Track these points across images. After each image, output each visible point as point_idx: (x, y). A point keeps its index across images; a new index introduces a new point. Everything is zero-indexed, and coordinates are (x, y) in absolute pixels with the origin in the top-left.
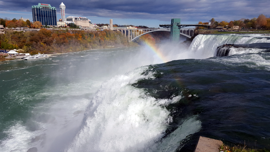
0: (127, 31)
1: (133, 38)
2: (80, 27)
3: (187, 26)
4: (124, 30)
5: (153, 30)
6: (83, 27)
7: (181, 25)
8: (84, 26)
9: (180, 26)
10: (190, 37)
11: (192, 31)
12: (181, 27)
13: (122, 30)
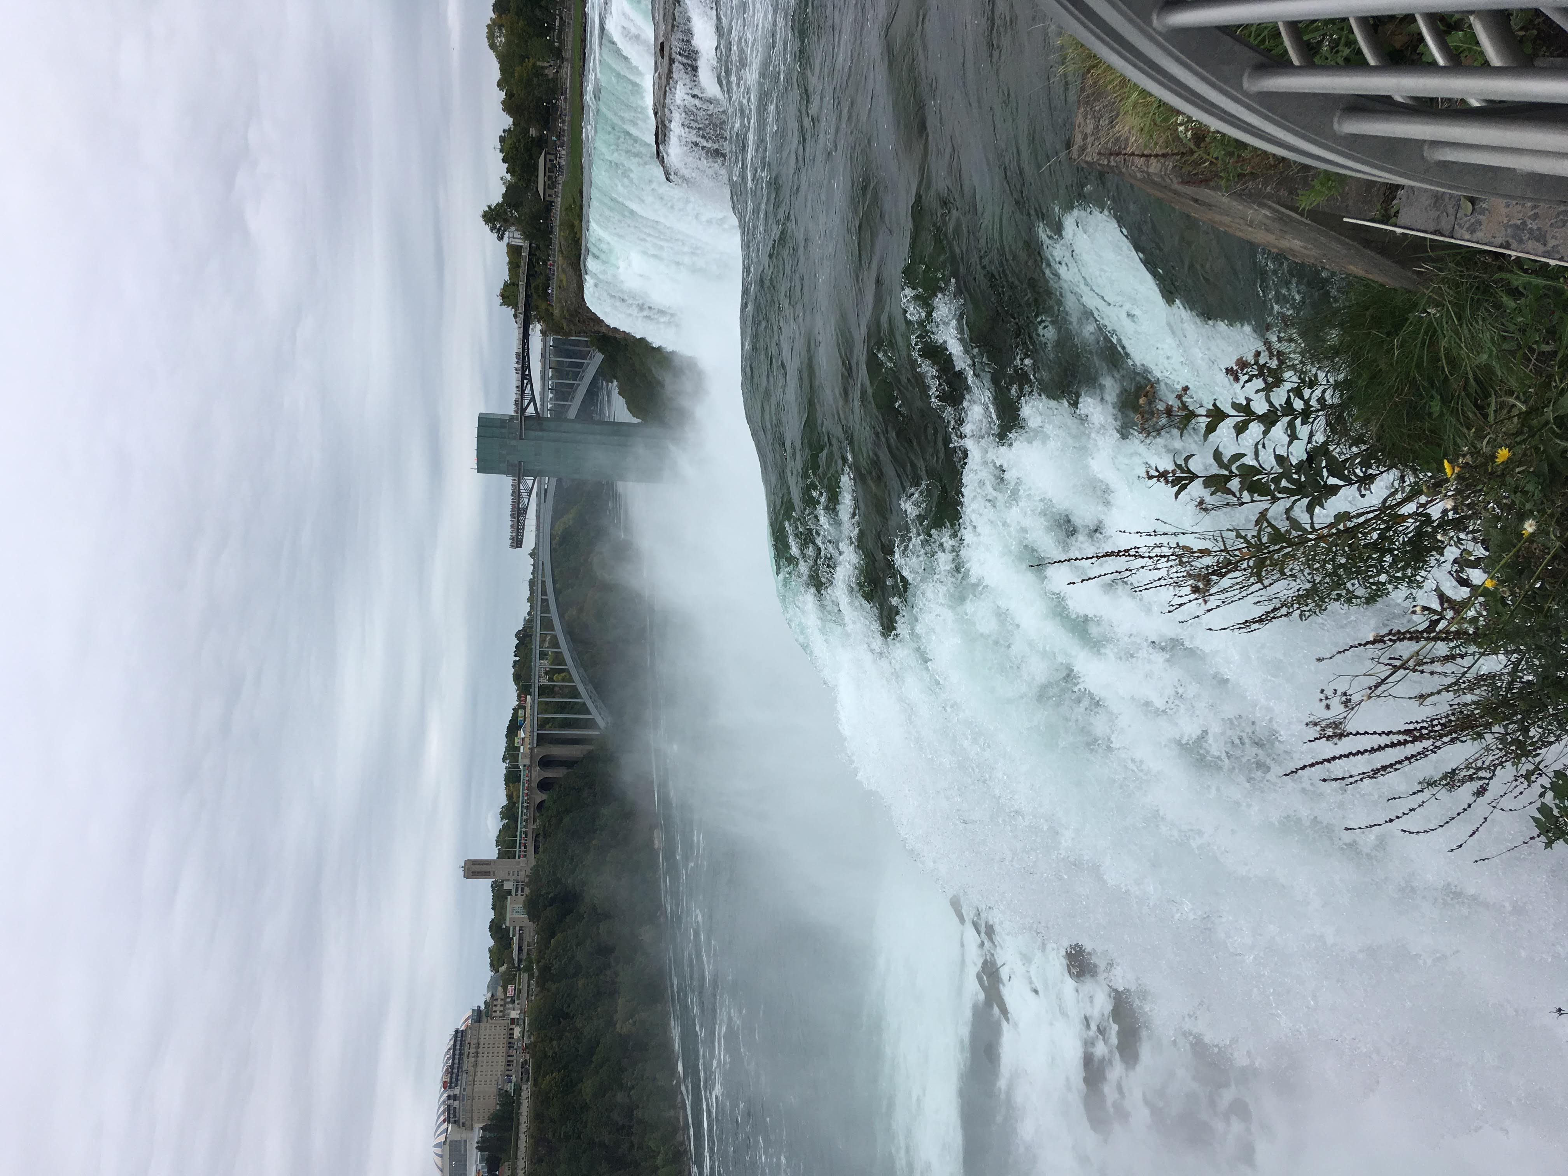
2: (510, 1088)
3: (525, 376)
4: (534, 785)
6: (509, 1063)
7: (522, 410)
8: (501, 1061)
9: (527, 418)
10: (599, 357)
12: (531, 410)
13: (540, 797)
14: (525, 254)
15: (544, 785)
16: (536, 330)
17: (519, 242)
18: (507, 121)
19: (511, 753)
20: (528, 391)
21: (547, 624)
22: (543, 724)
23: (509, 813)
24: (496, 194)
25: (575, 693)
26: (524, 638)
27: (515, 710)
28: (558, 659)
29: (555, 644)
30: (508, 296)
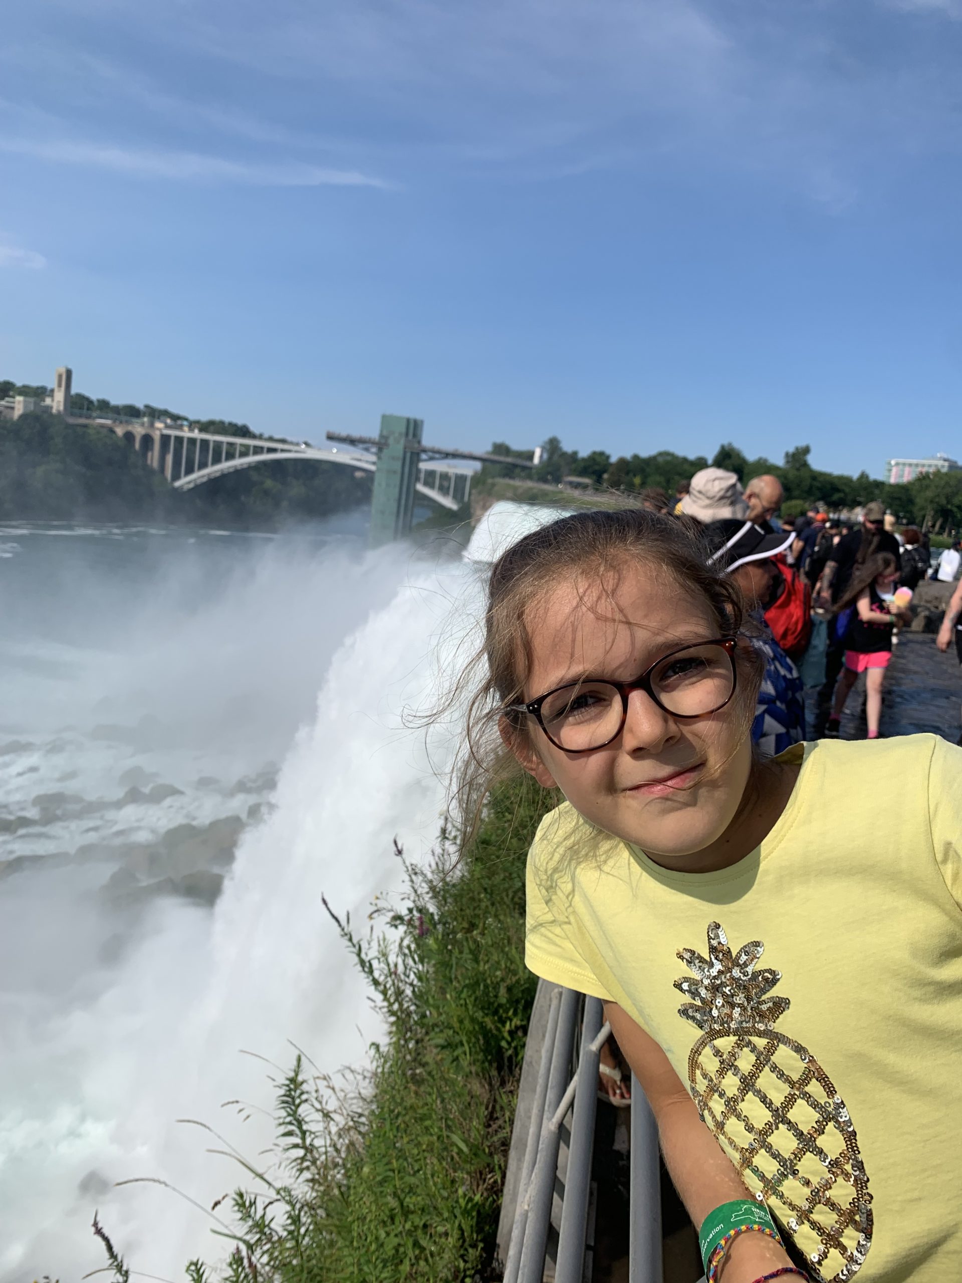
0: (147, 440)
1: (176, 476)
3: (447, 455)
4: (130, 428)
5: (283, 451)
7: (424, 451)
9: (418, 454)
10: (454, 506)
11: (461, 479)
12: (424, 456)
13: (120, 431)
14: (528, 464)
15: (129, 436)
16: (478, 465)
17: (536, 460)
18: (614, 459)
19: (154, 414)
20: (437, 456)
21: (258, 450)
22: (179, 440)
23: (104, 406)
24: (567, 447)
25: (203, 465)
26: (243, 431)
27: (186, 419)
28: (230, 456)
29: (244, 454)
30: (501, 449)
